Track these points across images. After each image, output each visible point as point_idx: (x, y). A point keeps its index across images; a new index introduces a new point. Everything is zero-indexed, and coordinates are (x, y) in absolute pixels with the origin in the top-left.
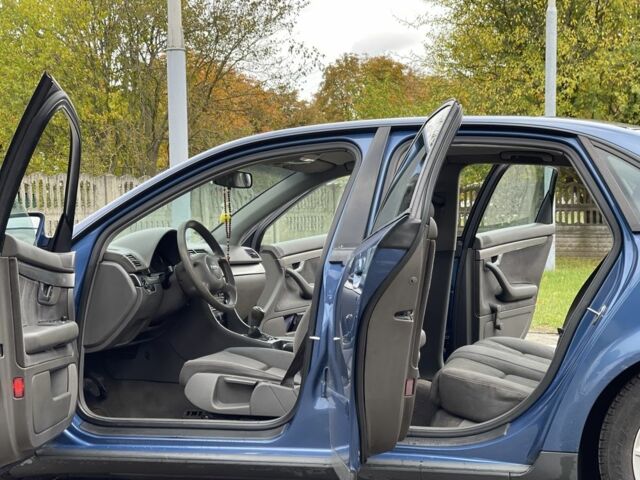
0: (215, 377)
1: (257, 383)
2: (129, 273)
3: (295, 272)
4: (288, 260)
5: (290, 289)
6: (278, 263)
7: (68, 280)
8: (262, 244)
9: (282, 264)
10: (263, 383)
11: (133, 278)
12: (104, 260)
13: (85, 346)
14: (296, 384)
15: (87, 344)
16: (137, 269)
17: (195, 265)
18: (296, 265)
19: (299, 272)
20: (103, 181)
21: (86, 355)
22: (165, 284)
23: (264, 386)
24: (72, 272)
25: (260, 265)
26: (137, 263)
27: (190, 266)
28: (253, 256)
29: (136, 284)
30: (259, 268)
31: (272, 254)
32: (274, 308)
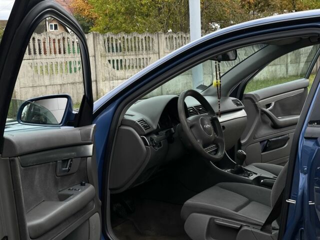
0: (207, 217)
1: (241, 226)
2: (140, 135)
3: (267, 110)
4: (263, 102)
5: (264, 122)
6: (256, 106)
7: (87, 150)
8: (245, 93)
9: (259, 107)
10: (246, 228)
11: (143, 139)
12: (122, 125)
13: (110, 189)
14: (274, 229)
15: (111, 187)
16: (146, 132)
17: (191, 127)
18: (268, 106)
19: (270, 110)
20: (157, 35)
21: (111, 195)
22: (170, 139)
23: (247, 230)
24: (90, 144)
25: (243, 110)
26: (147, 126)
27: (188, 128)
28: (238, 105)
29: (146, 144)
30: (242, 113)
31: (252, 99)
32: (253, 137)
